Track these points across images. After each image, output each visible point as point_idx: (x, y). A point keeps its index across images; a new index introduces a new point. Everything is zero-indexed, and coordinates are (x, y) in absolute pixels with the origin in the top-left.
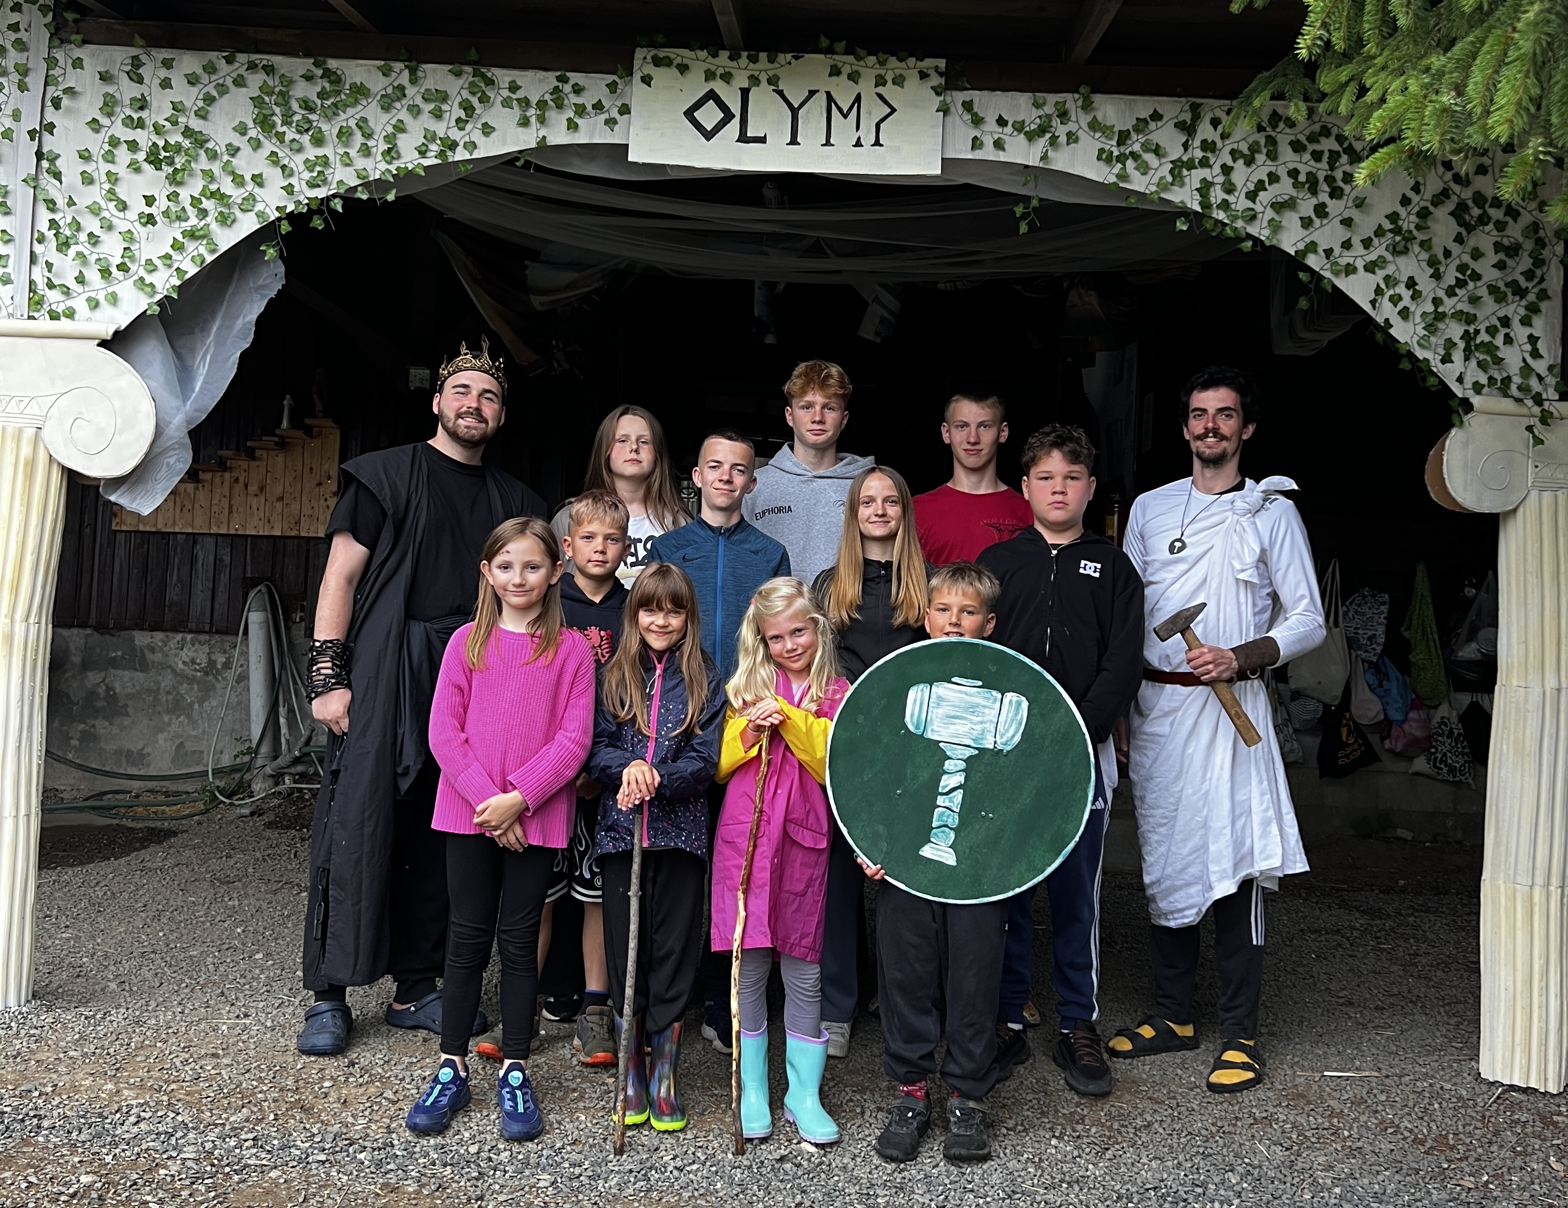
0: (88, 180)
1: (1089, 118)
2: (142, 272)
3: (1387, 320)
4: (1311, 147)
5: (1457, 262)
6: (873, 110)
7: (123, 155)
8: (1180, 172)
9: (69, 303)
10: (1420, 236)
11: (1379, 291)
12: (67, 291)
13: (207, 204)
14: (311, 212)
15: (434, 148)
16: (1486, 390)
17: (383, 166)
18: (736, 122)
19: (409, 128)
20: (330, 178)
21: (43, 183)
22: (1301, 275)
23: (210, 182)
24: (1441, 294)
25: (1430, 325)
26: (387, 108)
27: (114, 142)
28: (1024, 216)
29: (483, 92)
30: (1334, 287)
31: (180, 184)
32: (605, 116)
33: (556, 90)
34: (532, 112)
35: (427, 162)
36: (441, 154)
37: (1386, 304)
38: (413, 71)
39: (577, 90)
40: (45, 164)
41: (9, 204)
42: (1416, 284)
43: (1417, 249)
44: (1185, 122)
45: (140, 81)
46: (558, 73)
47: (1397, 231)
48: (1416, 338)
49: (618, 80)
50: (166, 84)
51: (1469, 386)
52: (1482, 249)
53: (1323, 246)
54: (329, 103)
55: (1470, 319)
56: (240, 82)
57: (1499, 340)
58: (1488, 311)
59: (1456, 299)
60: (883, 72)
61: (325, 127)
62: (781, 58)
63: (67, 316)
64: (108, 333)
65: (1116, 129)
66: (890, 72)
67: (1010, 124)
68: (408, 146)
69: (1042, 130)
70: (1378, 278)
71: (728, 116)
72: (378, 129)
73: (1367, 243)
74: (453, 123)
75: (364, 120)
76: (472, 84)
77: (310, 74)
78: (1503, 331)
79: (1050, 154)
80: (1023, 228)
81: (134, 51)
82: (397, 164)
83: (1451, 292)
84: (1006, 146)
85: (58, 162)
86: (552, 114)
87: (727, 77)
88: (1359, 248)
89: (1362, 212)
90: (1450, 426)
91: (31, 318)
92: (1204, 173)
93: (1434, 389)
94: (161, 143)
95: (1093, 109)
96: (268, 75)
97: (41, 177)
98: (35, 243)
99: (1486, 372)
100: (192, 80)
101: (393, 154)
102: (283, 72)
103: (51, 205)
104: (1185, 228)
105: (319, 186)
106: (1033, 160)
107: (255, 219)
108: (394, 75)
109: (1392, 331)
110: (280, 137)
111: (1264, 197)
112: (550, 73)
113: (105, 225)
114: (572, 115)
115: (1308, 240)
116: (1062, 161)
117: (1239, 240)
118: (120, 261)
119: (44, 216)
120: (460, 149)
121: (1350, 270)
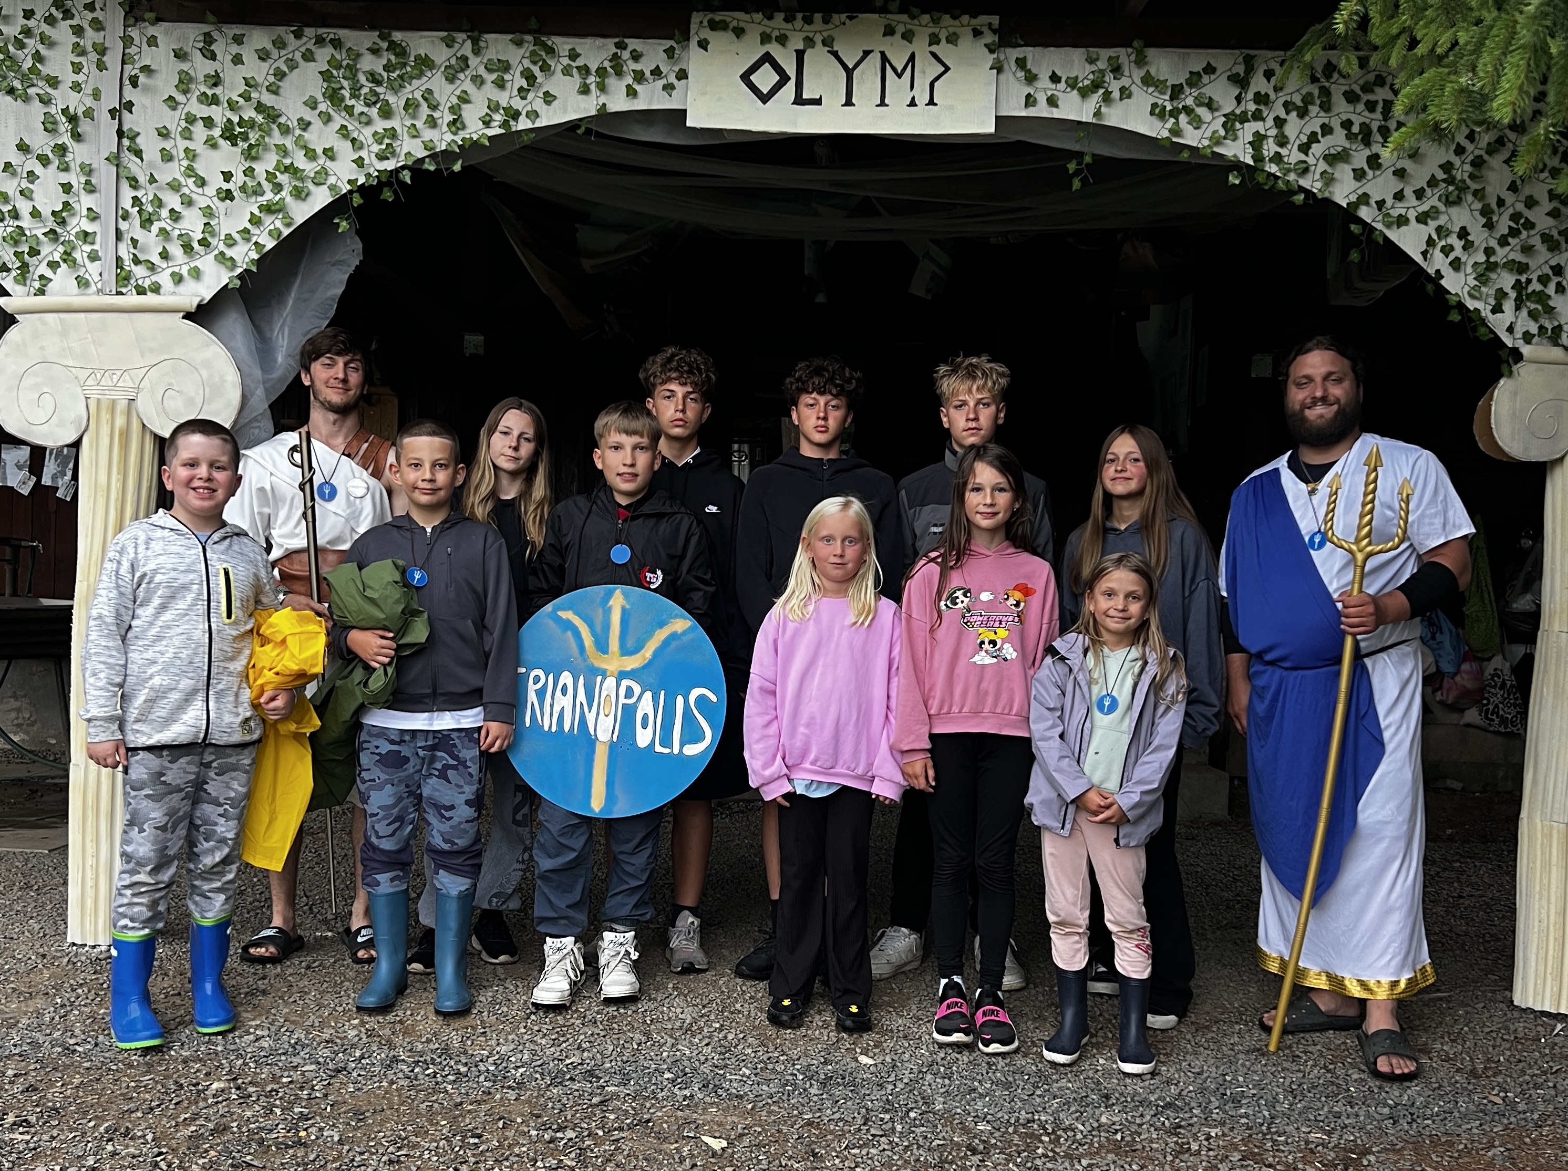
0: (167, 157)
1: (1142, 73)
2: (222, 247)
3: (1438, 271)
4: (1365, 97)
5: (1511, 211)
6: (927, 70)
7: (199, 131)
8: (1233, 125)
9: (154, 278)
10: (1474, 186)
11: (1430, 242)
12: (152, 267)
13: (282, 178)
14: (381, 185)
15: (498, 117)
16: (1536, 339)
17: (449, 137)
18: (791, 85)
19: (473, 99)
20: (398, 150)
21: (125, 161)
22: (1353, 227)
23: (284, 157)
24: (1493, 243)
25: (1482, 275)
26: (451, 79)
27: (191, 119)
28: (1077, 173)
29: (544, 61)
30: (1386, 239)
31: (255, 159)
32: (663, 81)
33: (615, 54)
34: (591, 79)
35: (491, 132)
36: (505, 124)
37: (1437, 254)
38: (475, 42)
39: (636, 56)
40: (126, 142)
41: (93, 181)
42: (1469, 234)
43: (1470, 198)
44: (1238, 74)
45: (213, 57)
46: (617, 40)
47: (1450, 181)
48: (1467, 289)
49: (675, 45)
50: (237, 60)
51: (1519, 335)
52: (1537, 196)
53: (1375, 197)
54: (395, 75)
55: (1522, 268)
56: (309, 57)
57: (1551, 289)
58: (1542, 260)
59: (1509, 248)
60: (936, 30)
61: (392, 99)
62: (837, 18)
63: (152, 291)
64: (192, 304)
65: (1169, 84)
66: (944, 30)
67: (1063, 80)
68: (472, 116)
69: (1095, 86)
70: (1430, 229)
71: (784, 79)
72: (443, 101)
73: (1419, 194)
74: (515, 92)
75: (429, 91)
76: (533, 53)
77: (376, 47)
78: (1556, 279)
79: (1103, 109)
80: (1076, 184)
81: (206, 28)
82: (462, 134)
83: (1503, 242)
84: (1059, 103)
85: (139, 140)
86: (612, 81)
87: (782, 40)
88: (1411, 200)
89: (1416, 162)
90: (1501, 376)
91: (119, 293)
92: (1258, 126)
93: (1485, 339)
94: (236, 119)
95: (1146, 63)
96: (335, 48)
97: (122, 155)
98: (120, 220)
99: (1536, 321)
100: (263, 56)
101: (458, 125)
102: (349, 45)
103: (134, 183)
104: (1237, 182)
105: (388, 158)
106: (1086, 116)
107: (328, 192)
108: (457, 46)
109: (1443, 282)
110: (349, 110)
111: (1317, 149)
112: (609, 40)
113: (186, 200)
114: (630, 81)
115: (1360, 192)
116: (1115, 117)
117: (1292, 191)
118: (200, 236)
119: (127, 194)
120: (522, 118)
121: (1402, 221)
